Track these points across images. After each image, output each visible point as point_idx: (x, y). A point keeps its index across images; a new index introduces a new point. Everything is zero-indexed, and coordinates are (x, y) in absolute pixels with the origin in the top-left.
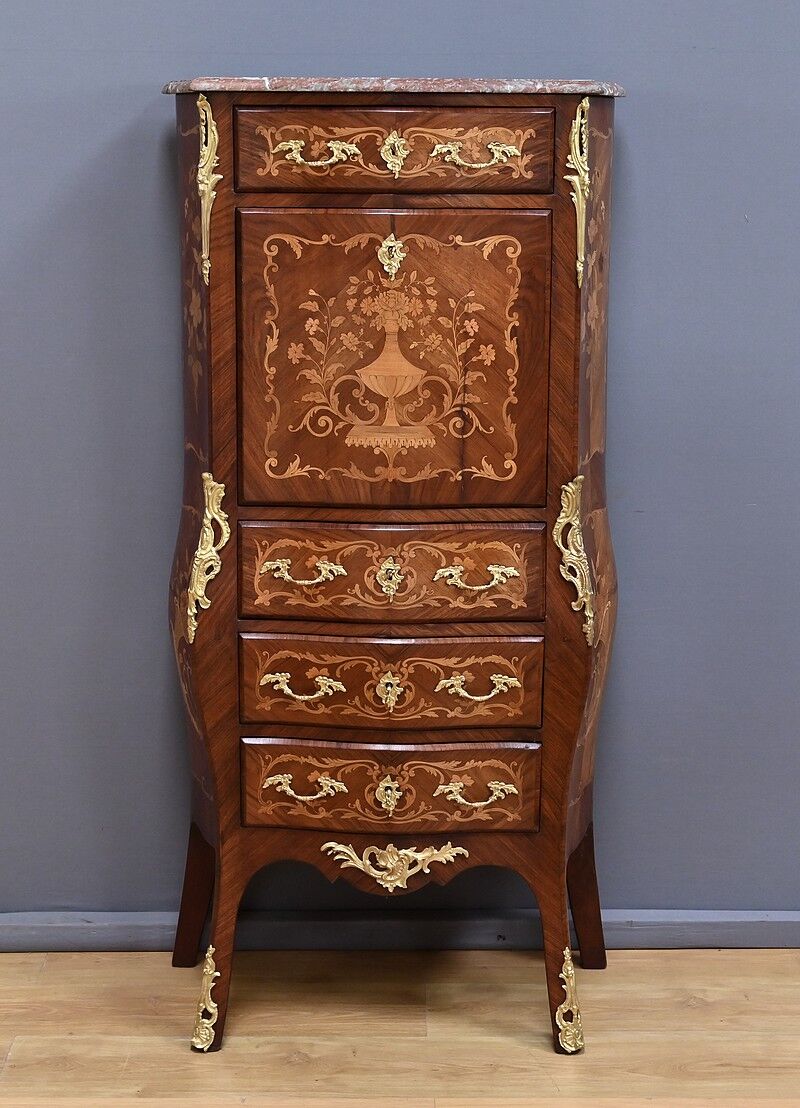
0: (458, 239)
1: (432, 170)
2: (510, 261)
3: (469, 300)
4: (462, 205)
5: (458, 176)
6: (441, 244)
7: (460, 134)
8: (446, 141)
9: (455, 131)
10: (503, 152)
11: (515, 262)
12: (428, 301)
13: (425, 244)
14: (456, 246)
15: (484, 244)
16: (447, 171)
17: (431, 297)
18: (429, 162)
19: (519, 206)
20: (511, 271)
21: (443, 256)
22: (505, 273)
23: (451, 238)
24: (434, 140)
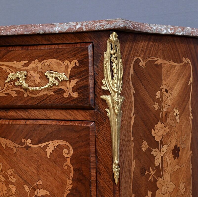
0: (29, 142)
1: (8, 91)
2: (65, 159)
3: (37, 187)
4: (32, 117)
5: (25, 96)
6: (17, 145)
7: (26, 65)
8: (16, 70)
9: (22, 63)
10: (56, 78)
11: (69, 160)
12: (11, 186)
13: (6, 145)
14: (27, 147)
15: (46, 146)
16: (18, 93)
17: (12, 183)
18: (6, 86)
19: (71, 118)
20: (66, 167)
21: (18, 154)
22: (63, 169)
23: (23, 141)
24: (8, 70)
